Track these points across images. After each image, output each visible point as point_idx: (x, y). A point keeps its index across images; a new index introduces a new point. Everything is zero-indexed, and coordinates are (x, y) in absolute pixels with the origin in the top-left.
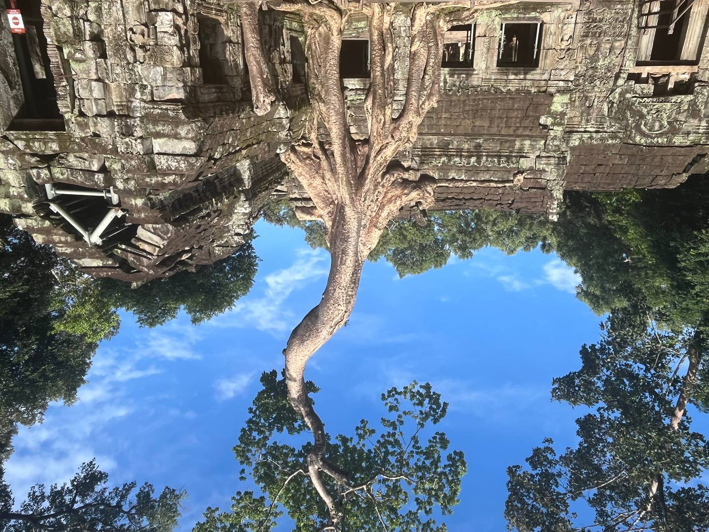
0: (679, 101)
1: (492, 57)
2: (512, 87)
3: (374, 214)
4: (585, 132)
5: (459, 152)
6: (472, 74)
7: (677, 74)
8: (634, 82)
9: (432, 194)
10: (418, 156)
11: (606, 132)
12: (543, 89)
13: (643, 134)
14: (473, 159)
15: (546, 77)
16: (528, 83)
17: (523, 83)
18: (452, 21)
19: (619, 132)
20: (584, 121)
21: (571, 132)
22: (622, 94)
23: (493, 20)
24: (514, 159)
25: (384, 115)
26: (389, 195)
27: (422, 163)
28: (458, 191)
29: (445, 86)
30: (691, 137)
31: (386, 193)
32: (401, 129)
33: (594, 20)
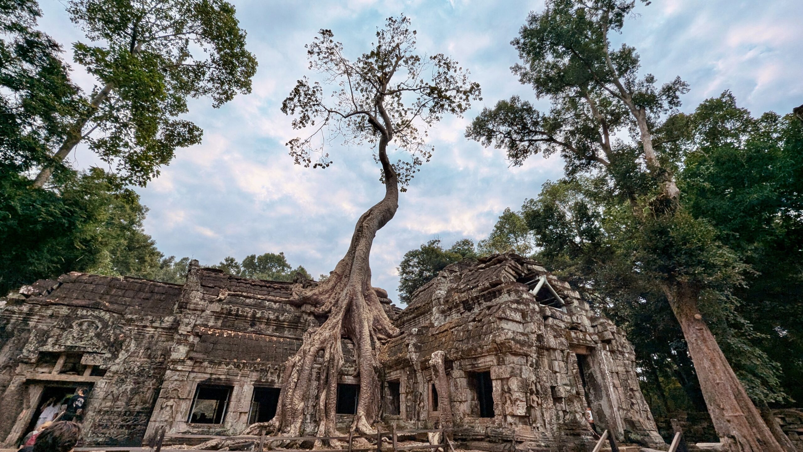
0: (57, 347)
1: (237, 395)
2: (224, 368)
3: (339, 284)
4: (156, 328)
5: (268, 322)
6: (256, 381)
7: (50, 373)
8: (101, 367)
9: (294, 293)
10: (301, 323)
11: (137, 326)
12: (198, 364)
13: (101, 319)
14: (258, 315)
15: (192, 375)
16: (209, 370)
17: (213, 371)
18: (268, 426)
19: (123, 324)
20: (156, 337)
21: (170, 328)
22: (115, 356)
23: (232, 426)
24: (225, 311)
25: (331, 353)
26: (327, 296)
27: (299, 317)
28: (272, 293)
29: (279, 373)
30: (49, 312)
31: (329, 298)
32: (319, 342)
33: (128, 427)
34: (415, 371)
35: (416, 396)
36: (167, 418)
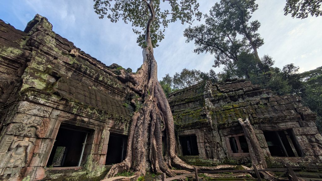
1: (97, 138)
2: (88, 111)
5: (107, 86)
6: (111, 128)
15: (56, 113)
17: (79, 112)
24: (76, 66)
34: (212, 129)
35: (214, 144)
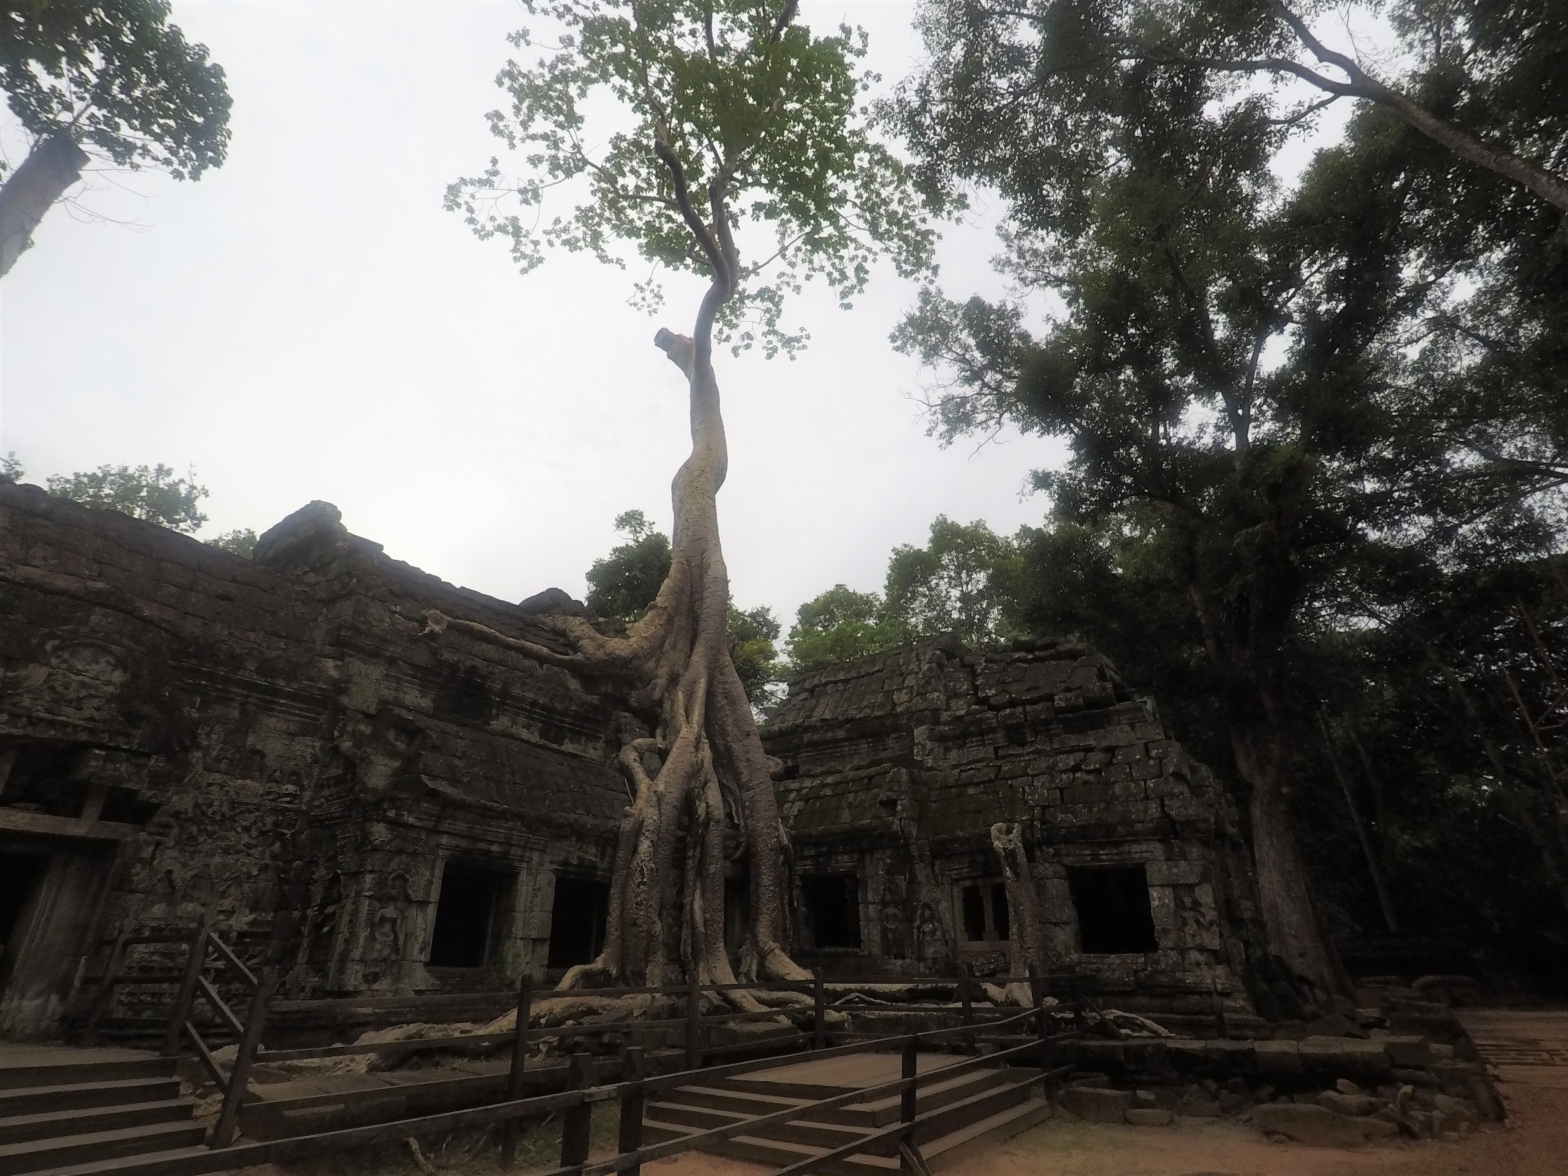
1: (526, 895)
2: (500, 827)
5: (532, 710)
6: (558, 863)
10: (597, 722)
14: (515, 690)
15: (435, 840)
18: (598, 972)
24: (445, 670)
26: (653, 662)
27: (596, 708)
28: (530, 636)
29: (604, 847)
31: (656, 668)
34: (911, 857)
35: (912, 910)
36: (387, 951)
